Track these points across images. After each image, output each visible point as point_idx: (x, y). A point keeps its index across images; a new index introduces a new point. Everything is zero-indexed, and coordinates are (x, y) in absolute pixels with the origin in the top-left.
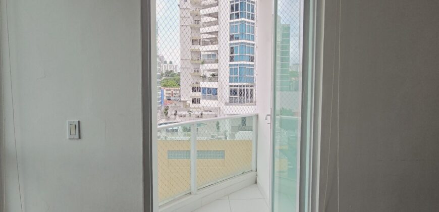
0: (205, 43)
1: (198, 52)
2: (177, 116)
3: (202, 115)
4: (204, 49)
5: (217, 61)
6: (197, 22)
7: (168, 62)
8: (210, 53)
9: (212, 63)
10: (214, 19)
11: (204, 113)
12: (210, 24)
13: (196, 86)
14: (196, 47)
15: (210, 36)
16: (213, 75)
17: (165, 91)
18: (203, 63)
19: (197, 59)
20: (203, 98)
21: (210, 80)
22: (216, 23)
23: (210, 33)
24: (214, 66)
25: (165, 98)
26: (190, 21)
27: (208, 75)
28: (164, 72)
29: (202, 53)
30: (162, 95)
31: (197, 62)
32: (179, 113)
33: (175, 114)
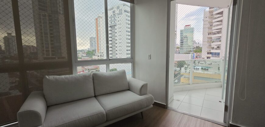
0: (215, 34)
1: (211, 38)
2: (199, 64)
3: (211, 63)
4: (213, 36)
5: (220, 41)
6: (211, 25)
7: (197, 43)
8: (218, 38)
9: (218, 42)
10: (221, 23)
11: (212, 63)
12: (218, 25)
13: (209, 52)
14: (210, 36)
15: (218, 30)
16: (218, 47)
17: (195, 54)
18: (213, 42)
19: (211, 40)
20: (213, 57)
21: (216, 49)
22: (221, 25)
23: (217, 29)
24: (219, 43)
25: (195, 57)
26: (208, 26)
27: (215, 47)
28: (195, 47)
29: (213, 38)
30: (194, 55)
31: (210, 42)
32: (200, 62)
33: (199, 63)
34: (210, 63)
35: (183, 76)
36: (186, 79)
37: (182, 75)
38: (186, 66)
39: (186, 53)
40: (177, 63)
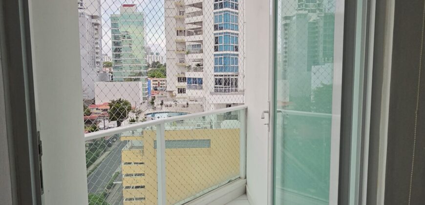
0: (190, 34)
1: (183, 43)
2: (164, 106)
3: (188, 104)
4: (189, 39)
5: (202, 52)
6: (182, 13)
7: (155, 54)
8: (195, 43)
9: (197, 53)
10: (199, 10)
11: (190, 103)
12: (195, 14)
13: (182, 76)
14: (180, 38)
15: (195, 26)
16: (198, 65)
17: (152, 83)
18: (188, 53)
19: (182, 49)
20: (190, 88)
21: (195, 70)
22: (200, 13)
23: (195, 23)
24: (199, 56)
25: (152, 89)
26: (175, 12)
27: (194, 65)
28: (150, 63)
29: (187, 44)
30: (149, 85)
31: (183, 52)
32: (164, 103)
33: (162, 104)
34: (185, 103)
35: (128, 145)
36: (137, 151)
37: (126, 142)
38: (131, 115)
39: (131, 80)
40: (109, 107)
